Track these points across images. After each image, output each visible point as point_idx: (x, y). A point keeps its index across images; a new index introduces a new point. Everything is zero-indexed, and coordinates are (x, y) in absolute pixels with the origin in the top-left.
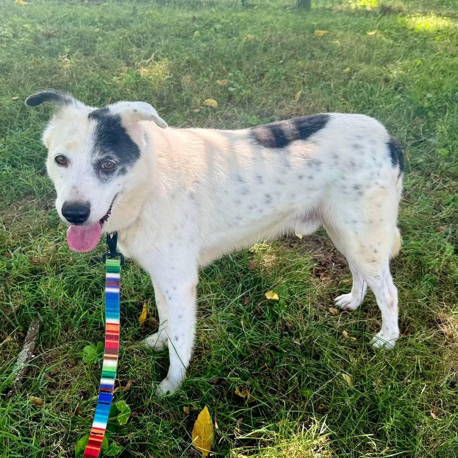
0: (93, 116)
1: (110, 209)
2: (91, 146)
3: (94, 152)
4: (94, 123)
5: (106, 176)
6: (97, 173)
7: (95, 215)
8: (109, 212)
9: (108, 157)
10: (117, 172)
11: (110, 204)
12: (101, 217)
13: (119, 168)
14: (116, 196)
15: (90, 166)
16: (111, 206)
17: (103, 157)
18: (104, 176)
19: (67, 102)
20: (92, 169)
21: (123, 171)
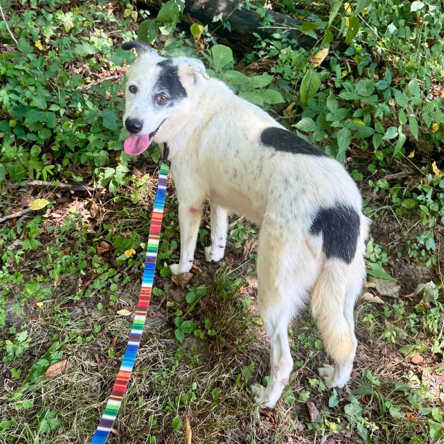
0: (161, 64)
1: (158, 129)
2: (154, 84)
3: (155, 87)
4: (159, 69)
5: (159, 106)
6: (154, 103)
7: (146, 131)
8: (156, 131)
9: (162, 93)
10: (167, 105)
11: (159, 125)
12: (150, 132)
13: (169, 102)
14: (165, 120)
15: (150, 96)
16: (159, 127)
17: (160, 92)
18: (157, 105)
19: (145, 50)
20: (151, 99)
21: (172, 105)
